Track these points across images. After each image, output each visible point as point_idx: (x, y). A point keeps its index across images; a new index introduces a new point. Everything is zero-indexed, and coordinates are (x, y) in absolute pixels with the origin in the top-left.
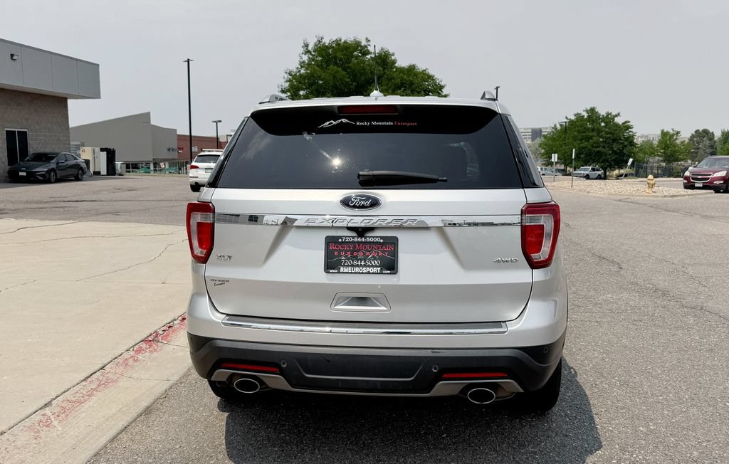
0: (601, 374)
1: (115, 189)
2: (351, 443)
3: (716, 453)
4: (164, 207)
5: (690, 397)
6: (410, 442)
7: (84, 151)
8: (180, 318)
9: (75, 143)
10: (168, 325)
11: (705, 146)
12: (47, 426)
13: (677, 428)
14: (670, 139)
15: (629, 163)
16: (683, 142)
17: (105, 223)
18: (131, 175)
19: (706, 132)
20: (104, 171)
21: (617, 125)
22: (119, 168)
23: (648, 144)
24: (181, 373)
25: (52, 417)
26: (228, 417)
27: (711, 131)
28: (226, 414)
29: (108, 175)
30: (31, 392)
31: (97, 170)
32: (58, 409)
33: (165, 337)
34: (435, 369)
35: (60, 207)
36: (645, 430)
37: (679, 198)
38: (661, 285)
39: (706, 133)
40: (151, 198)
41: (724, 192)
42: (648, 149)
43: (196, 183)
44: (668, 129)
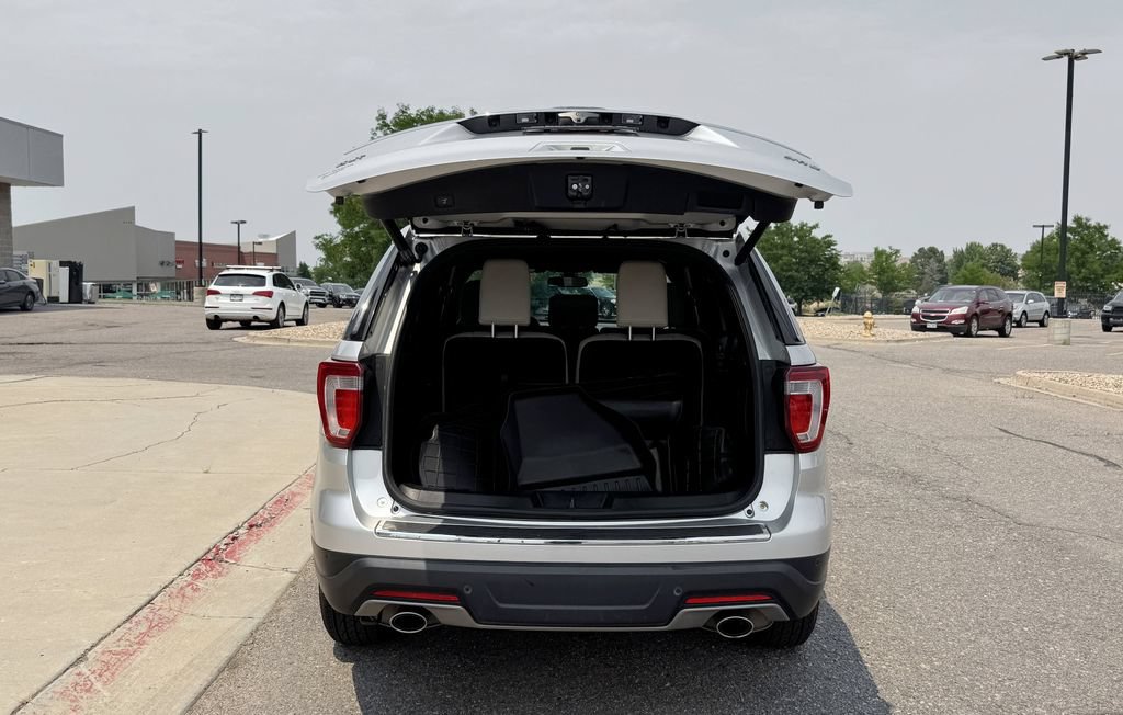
0: (856, 592)
1: (85, 324)
2: (541, 700)
3: (1023, 695)
4: (171, 353)
5: (977, 622)
6: (624, 696)
7: (33, 265)
8: (246, 525)
9: (20, 253)
10: (231, 536)
11: (932, 270)
12: (88, 691)
13: (969, 664)
14: (887, 260)
15: (835, 294)
16: (904, 265)
17: (87, 379)
18: (107, 303)
19: (933, 251)
20: (64, 296)
21: (814, 240)
22: (88, 292)
23: (856, 266)
24: (267, 607)
25: (92, 678)
26: (354, 669)
27: (940, 250)
28: (351, 665)
29: (70, 302)
30: (49, 640)
31: (54, 294)
32: (99, 665)
33: (231, 554)
34: (678, 591)
35: (8, 353)
36: (928, 668)
37: (906, 344)
38: (909, 467)
39: (932, 253)
40: (148, 340)
41: (965, 336)
42: (856, 273)
43: (216, 316)
44: (884, 246)
